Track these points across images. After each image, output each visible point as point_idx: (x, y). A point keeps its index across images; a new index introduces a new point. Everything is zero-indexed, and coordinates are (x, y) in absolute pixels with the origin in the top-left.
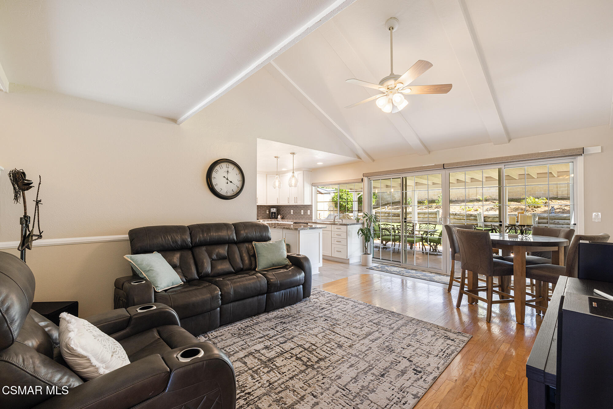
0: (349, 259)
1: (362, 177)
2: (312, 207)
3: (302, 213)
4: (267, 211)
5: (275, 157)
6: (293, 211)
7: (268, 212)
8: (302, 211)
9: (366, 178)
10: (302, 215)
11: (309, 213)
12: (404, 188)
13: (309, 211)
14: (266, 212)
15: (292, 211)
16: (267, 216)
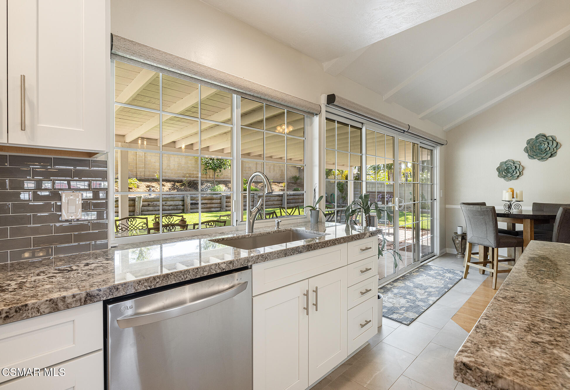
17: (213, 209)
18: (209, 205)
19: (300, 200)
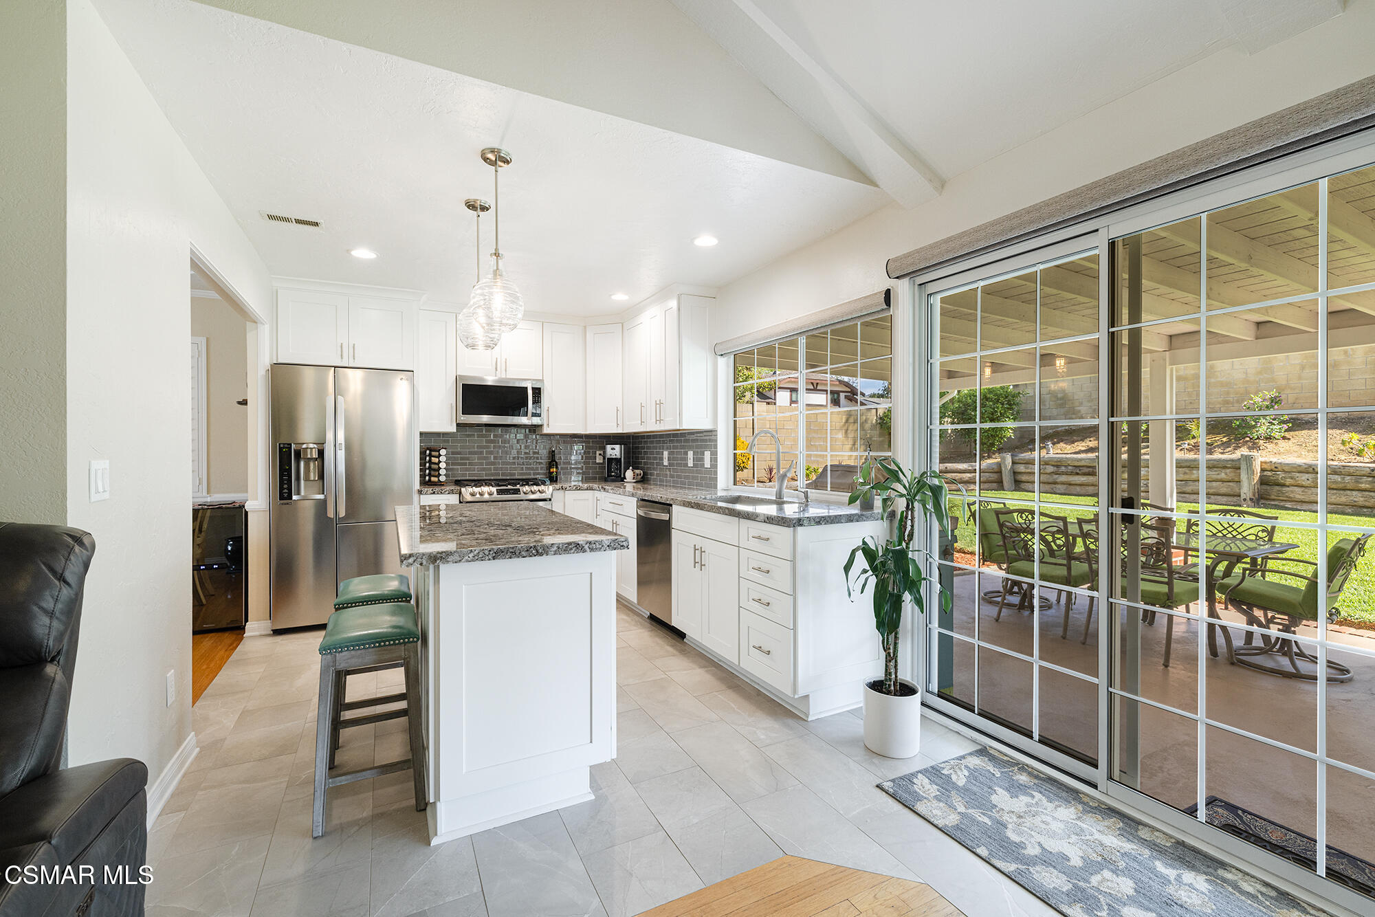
0: (807, 696)
1: (889, 283)
2: (716, 441)
3: (690, 464)
4: (598, 453)
5: (471, 206)
6: (669, 454)
7: (599, 460)
8: (690, 454)
9: (906, 281)
10: (690, 470)
11: (707, 464)
12: (1124, 295)
13: (707, 454)
14: (595, 458)
15: (666, 454)
16: (597, 473)
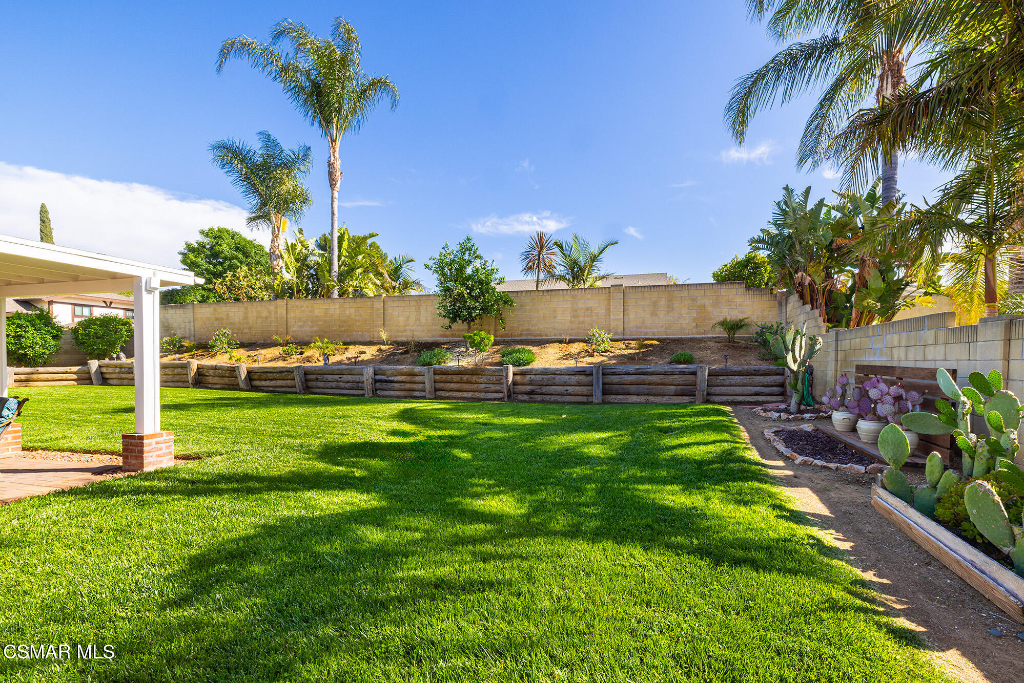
17: (416, 394)
18: (408, 386)
19: (672, 387)
